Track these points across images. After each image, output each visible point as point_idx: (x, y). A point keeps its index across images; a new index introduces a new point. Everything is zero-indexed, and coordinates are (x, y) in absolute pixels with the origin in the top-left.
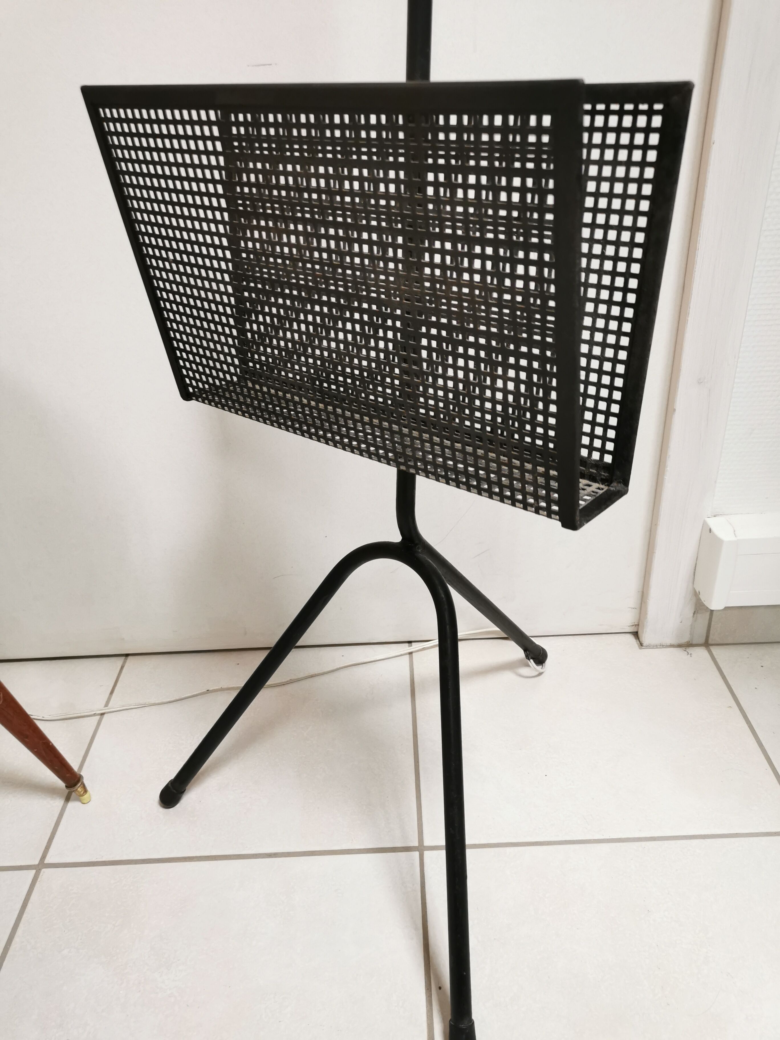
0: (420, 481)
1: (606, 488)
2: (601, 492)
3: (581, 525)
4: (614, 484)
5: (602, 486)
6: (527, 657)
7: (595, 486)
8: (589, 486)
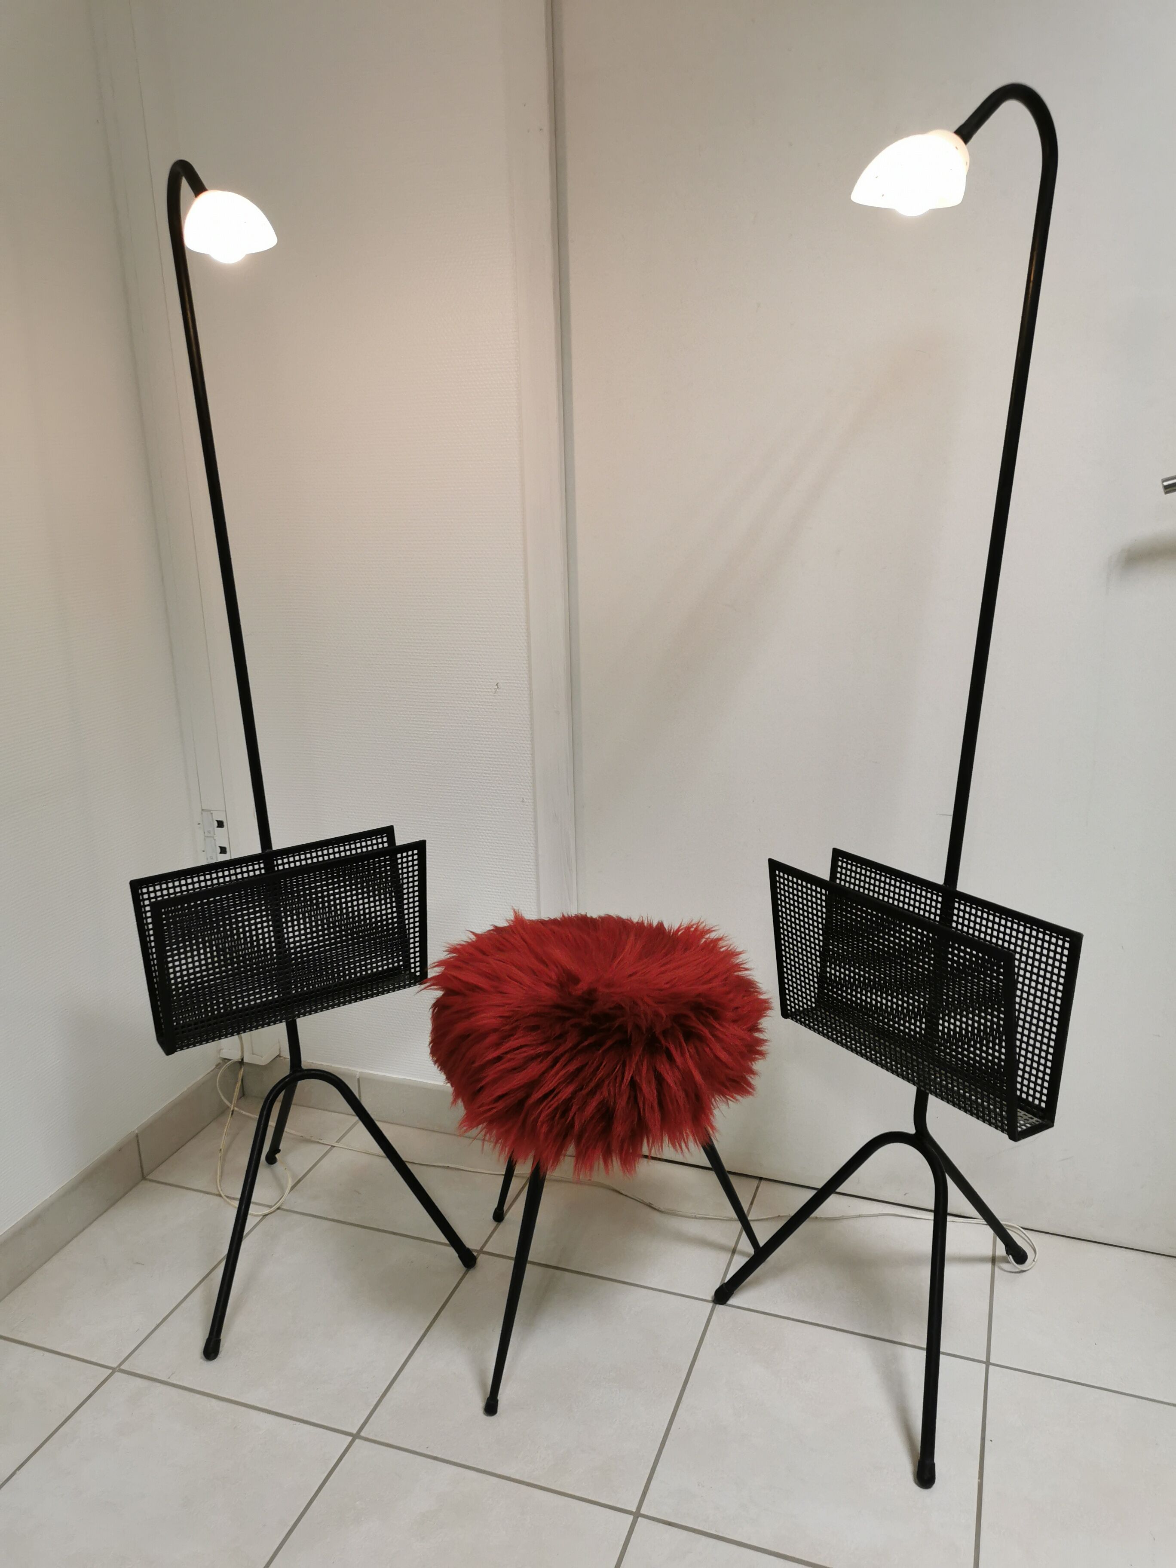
0: (932, 1099)
1: (1040, 1121)
2: (1037, 1123)
3: (1019, 1140)
4: (1046, 1120)
5: (1039, 1120)
6: (1008, 1252)
7: (1036, 1119)
8: (1032, 1118)
